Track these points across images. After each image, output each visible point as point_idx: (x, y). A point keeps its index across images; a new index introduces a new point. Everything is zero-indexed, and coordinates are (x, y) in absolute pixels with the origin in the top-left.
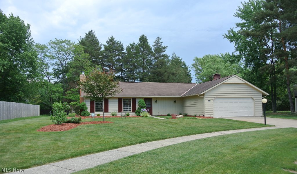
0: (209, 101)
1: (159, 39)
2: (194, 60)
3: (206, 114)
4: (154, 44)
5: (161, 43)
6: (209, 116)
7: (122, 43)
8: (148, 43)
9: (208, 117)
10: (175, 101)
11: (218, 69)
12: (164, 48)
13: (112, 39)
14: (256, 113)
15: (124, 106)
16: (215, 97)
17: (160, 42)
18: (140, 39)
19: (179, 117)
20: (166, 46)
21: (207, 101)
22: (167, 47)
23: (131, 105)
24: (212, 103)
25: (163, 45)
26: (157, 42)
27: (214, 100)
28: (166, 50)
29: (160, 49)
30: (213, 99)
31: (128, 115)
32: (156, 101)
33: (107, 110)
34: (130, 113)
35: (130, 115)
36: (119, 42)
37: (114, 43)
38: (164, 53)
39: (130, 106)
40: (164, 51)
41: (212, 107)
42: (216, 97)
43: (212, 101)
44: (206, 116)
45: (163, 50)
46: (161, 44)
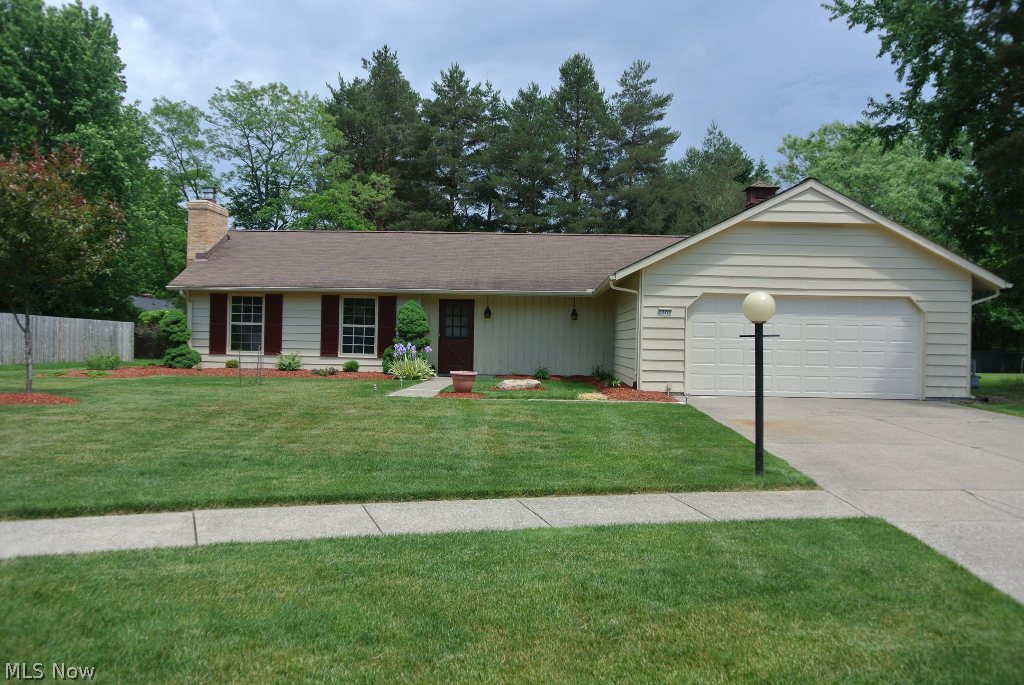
0: (664, 312)
1: (640, 69)
2: (781, 151)
3: (644, 377)
4: (620, 90)
5: (649, 82)
6: (662, 388)
7: (495, 89)
8: (596, 86)
9: (656, 393)
10: (574, 315)
11: (871, 181)
12: (662, 102)
13: (454, 79)
14: (932, 382)
15: (346, 331)
16: (698, 293)
17: (642, 81)
18: (565, 72)
19: (514, 389)
20: (665, 96)
21: (654, 313)
22: (669, 98)
23: (376, 326)
24: (679, 324)
25: (656, 90)
26: (633, 81)
27: (690, 310)
28: (666, 110)
29: (642, 107)
30: (688, 303)
31: (351, 368)
32: (488, 313)
33: (274, 346)
34: (360, 363)
35: (360, 370)
36: (484, 88)
37: (462, 91)
38: (658, 125)
39: (371, 331)
40: (660, 117)
41: (679, 345)
42: (704, 294)
43: (675, 313)
44: (643, 387)
45: (656, 112)
46: (647, 88)
